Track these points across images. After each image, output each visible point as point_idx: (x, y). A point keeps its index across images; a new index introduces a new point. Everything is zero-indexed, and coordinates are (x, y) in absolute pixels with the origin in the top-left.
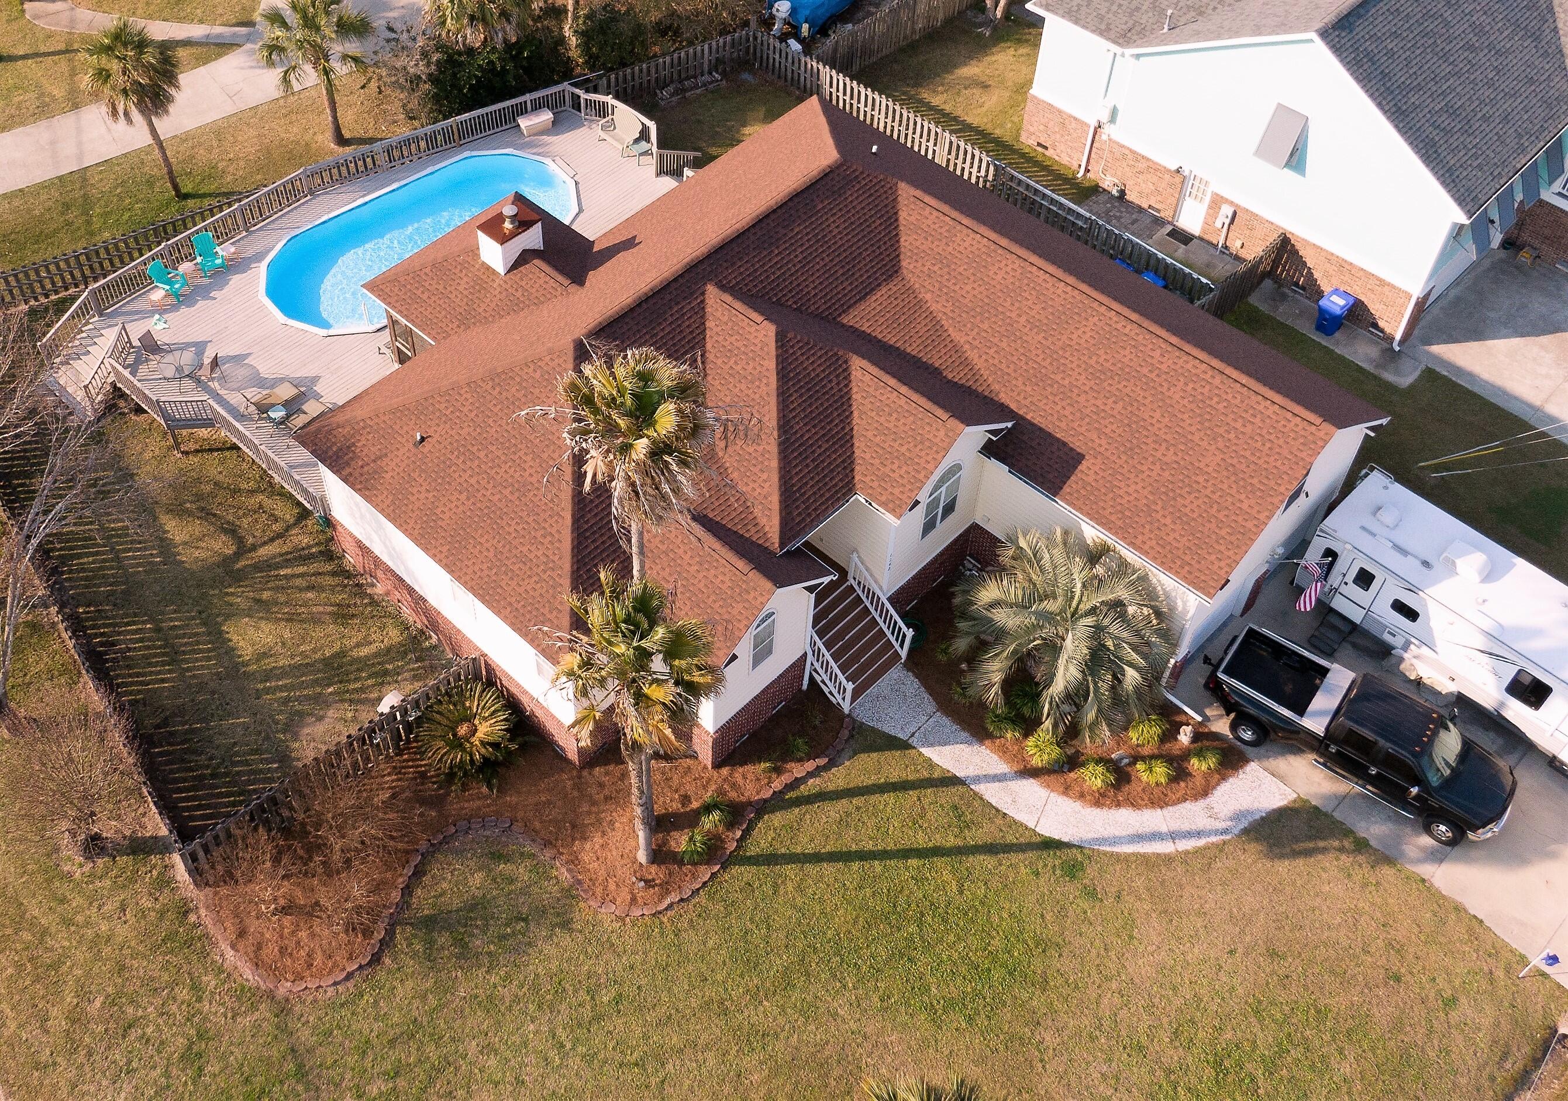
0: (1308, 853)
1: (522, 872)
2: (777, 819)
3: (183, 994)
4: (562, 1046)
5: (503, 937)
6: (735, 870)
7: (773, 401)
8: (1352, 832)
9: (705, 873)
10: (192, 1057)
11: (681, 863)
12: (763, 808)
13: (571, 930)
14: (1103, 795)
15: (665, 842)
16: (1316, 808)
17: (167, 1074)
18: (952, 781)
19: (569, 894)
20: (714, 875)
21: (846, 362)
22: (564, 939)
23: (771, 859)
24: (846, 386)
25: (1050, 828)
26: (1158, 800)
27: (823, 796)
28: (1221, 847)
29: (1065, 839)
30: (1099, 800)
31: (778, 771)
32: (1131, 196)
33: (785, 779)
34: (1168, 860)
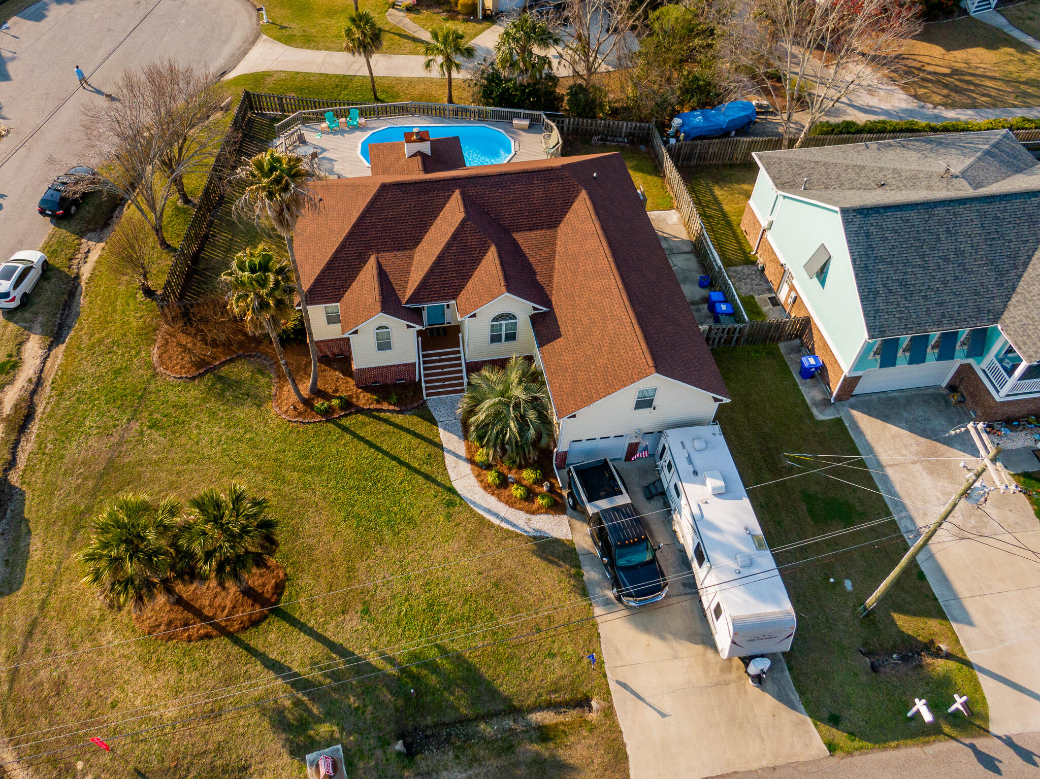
0: (551, 562)
1: (263, 381)
2: (361, 418)
3: (133, 352)
4: (220, 441)
5: (237, 397)
6: (330, 425)
7: (443, 244)
8: (580, 567)
9: (319, 418)
10: (117, 372)
11: (312, 410)
12: (360, 411)
13: (259, 409)
14: (490, 486)
15: (313, 399)
16: (575, 549)
17: (106, 373)
18: (440, 446)
19: (269, 397)
20: (320, 421)
21: (489, 246)
22: (254, 410)
23: (345, 429)
24: (482, 256)
25: (457, 485)
26: (511, 502)
27: (386, 421)
28: (517, 535)
29: (459, 493)
30: (487, 487)
31: (378, 402)
32: (766, 273)
33: (379, 406)
34: (491, 525)
